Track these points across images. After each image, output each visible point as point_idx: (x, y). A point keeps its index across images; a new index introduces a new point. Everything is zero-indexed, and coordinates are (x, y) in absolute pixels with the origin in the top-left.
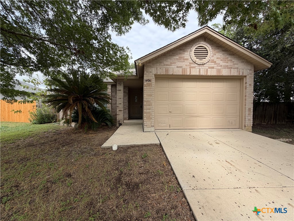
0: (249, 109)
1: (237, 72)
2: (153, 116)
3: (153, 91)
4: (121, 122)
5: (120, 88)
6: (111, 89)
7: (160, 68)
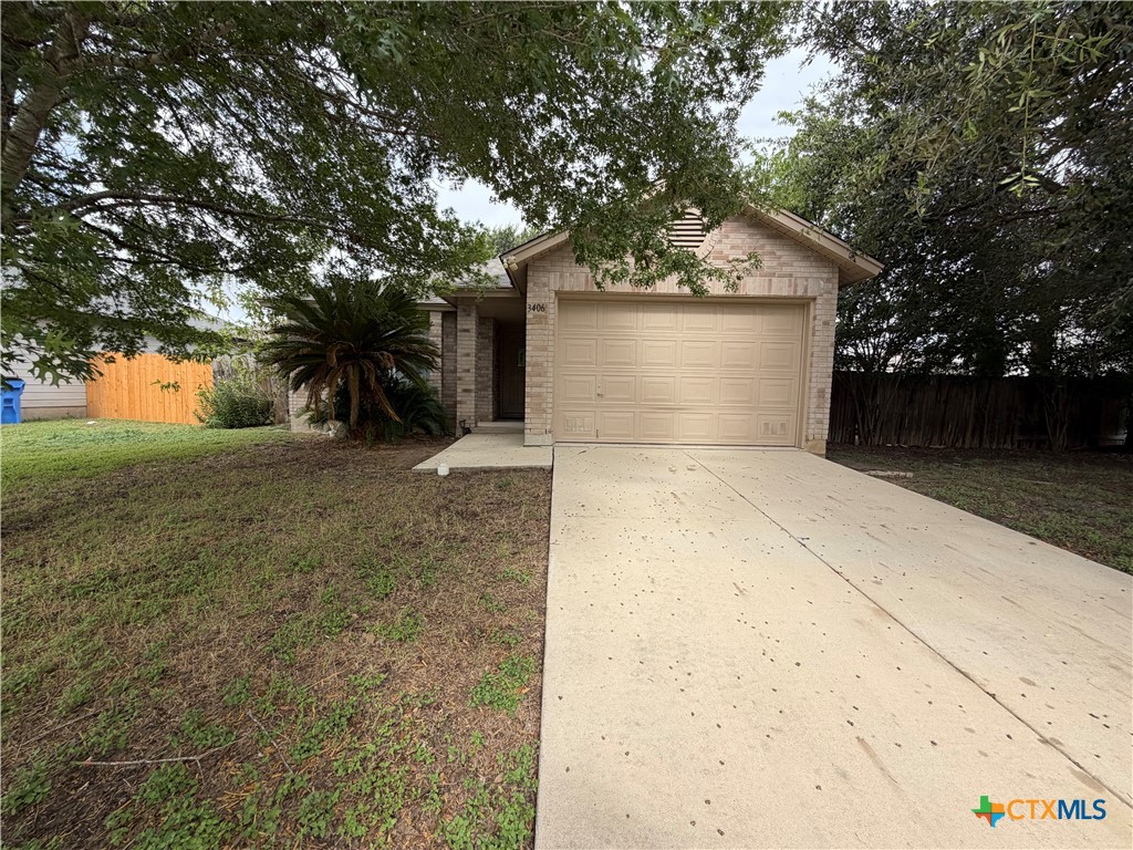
0: (821, 392)
1: (790, 286)
2: (550, 405)
3: (551, 338)
4: (470, 424)
5: (468, 323)
6: (443, 326)
7: (571, 275)
